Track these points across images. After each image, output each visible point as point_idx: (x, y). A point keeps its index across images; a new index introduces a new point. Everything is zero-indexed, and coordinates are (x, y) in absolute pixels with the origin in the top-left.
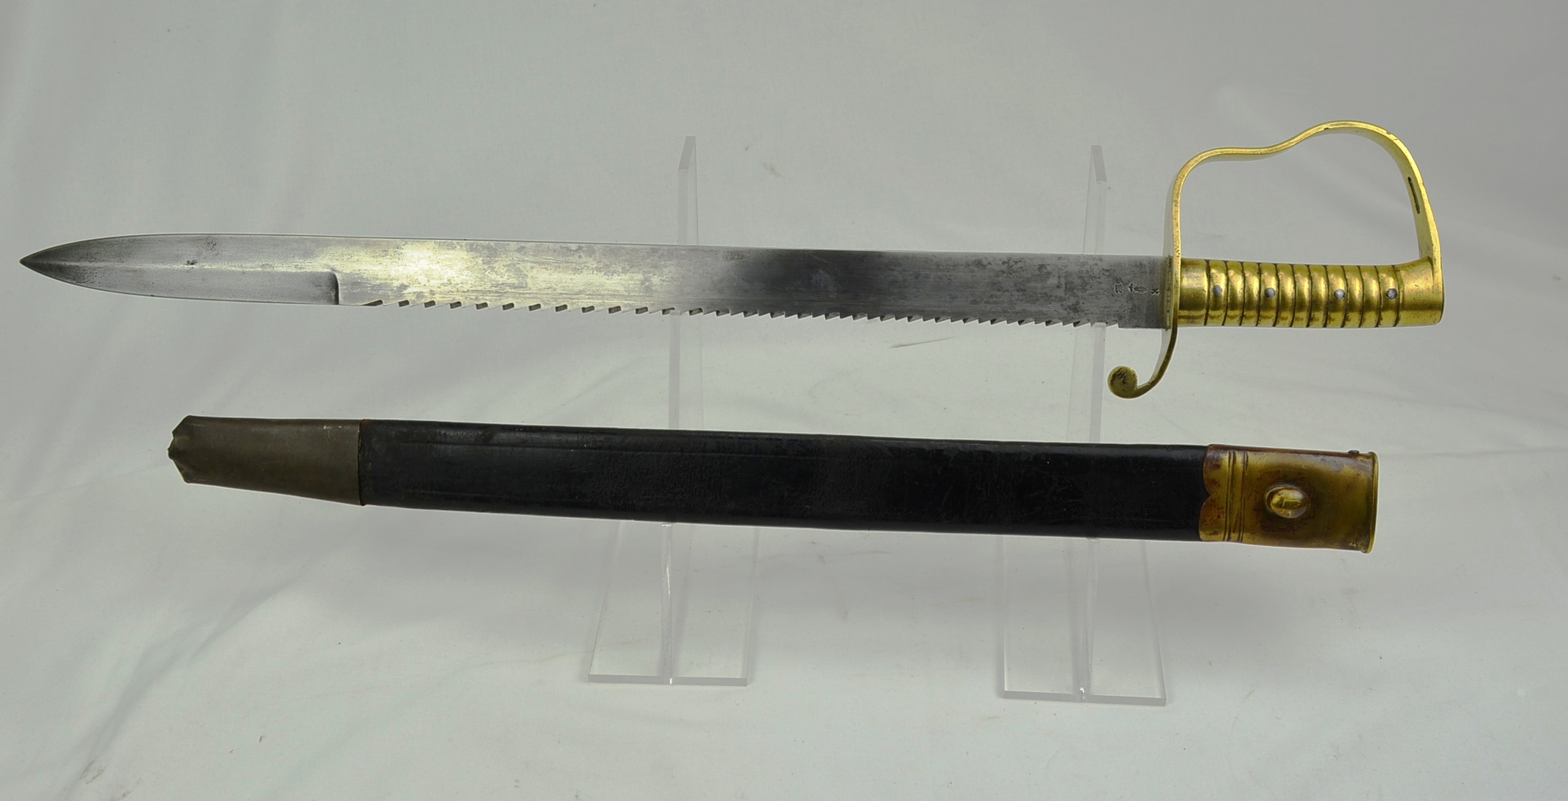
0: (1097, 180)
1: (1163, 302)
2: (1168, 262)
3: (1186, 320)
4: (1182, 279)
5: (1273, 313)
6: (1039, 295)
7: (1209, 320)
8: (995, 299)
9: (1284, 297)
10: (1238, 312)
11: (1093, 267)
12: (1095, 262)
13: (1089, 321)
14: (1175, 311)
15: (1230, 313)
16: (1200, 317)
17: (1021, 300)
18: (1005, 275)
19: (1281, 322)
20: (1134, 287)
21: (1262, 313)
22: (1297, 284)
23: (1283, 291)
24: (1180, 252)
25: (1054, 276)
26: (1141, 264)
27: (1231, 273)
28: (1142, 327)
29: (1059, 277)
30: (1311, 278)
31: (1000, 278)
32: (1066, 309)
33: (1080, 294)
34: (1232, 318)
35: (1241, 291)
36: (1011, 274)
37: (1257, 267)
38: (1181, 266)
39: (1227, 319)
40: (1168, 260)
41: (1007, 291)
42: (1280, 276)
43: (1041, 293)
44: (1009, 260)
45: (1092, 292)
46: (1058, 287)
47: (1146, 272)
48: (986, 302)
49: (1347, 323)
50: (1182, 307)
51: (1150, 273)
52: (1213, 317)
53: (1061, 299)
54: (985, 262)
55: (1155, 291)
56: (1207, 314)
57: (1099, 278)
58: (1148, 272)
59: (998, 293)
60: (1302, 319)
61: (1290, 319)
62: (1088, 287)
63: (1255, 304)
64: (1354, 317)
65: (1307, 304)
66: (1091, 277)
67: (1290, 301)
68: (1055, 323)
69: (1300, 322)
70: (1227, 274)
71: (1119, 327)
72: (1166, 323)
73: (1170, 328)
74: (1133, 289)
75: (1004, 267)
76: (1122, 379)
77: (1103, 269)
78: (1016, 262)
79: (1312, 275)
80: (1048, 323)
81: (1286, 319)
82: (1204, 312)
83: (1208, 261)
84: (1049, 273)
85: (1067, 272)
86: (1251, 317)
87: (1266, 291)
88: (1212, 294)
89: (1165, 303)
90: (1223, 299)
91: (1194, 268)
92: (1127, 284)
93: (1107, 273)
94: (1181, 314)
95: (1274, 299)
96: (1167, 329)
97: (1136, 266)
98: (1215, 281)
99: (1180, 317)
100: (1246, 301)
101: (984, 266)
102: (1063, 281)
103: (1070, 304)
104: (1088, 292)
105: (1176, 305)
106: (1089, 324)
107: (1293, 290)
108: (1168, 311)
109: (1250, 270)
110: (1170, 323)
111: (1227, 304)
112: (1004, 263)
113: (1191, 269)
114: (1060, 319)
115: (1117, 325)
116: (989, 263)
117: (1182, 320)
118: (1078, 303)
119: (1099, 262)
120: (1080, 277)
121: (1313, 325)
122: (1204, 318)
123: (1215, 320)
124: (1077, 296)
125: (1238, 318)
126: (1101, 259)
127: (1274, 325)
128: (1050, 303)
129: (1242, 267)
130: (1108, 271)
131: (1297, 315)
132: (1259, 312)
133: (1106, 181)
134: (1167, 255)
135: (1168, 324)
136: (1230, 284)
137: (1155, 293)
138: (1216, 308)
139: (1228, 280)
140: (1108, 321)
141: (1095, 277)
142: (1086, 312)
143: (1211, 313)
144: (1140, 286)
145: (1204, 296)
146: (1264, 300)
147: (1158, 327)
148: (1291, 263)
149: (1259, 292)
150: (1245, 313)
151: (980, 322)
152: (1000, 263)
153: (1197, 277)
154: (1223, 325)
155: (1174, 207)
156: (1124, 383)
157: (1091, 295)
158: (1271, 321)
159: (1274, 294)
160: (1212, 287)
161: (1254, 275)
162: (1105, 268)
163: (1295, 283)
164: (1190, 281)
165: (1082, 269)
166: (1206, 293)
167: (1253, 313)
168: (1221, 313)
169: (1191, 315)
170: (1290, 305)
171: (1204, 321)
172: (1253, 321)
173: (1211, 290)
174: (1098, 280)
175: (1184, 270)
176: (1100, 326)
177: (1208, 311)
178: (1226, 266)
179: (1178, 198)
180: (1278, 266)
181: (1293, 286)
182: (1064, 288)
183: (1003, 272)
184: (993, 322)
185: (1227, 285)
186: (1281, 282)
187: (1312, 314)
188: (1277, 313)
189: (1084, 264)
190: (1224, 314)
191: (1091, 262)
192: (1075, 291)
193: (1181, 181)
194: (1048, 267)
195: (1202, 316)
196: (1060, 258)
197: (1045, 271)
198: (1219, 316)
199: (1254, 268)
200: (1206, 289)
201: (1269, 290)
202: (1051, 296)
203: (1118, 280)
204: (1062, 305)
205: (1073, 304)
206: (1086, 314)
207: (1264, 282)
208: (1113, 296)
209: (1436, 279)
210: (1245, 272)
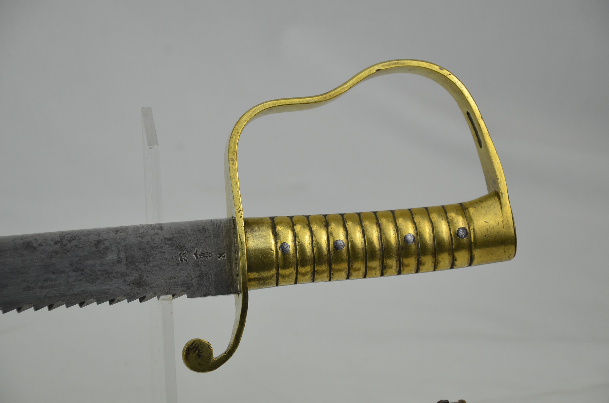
0: (149, 145)
1: (231, 266)
2: (232, 224)
3: (257, 282)
4: (247, 239)
5: (344, 266)
6: (99, 273)
7: (280, 279)
8: (50, 283)
9: (354, 246)
10: (308, 269)
11: (153, 237)
12: (156, 231)
13: (155, 294)
14: (244, 274)
15: (301, 270)
16: (271, 277)
17: (80, 281)
18: (59, 255)
19: (355, 274)
20: (199, 253)
21: (333, 266)
22: (366, 233)
23: (352, 242)
24: (242, 212)
25: (112, 251)
26: (204, 229)
27: (298, 228)
28: (212, 295)
29: (119, 251)
30: (379, 225)
31: (54, 260)
32: (129, 285)
33: (142, 267)
34: (304, 274)
35: (310, 246)
36: (65, 253)
37: (324, 220)
38: (245, 227)
39: (298, 276)
40: (232, 221)
41: (63, 272)
42: (347, 227)
43: (100, 271)
44: (61, 239)
45: (155, 263)
46: (118, 262)
47: (210, 237)
48: (41, 287)
49: (421, 267)
50: (251, 269)
51: (215, 237)
52: (284, 276)
53: (123, 275)
54: (35, 244)
55: (221, 255)
56: (277, 274)
57: (162, 247)
58: (212, 236)
59: (54, 276)
60: (375, 269)
61: (363, 269)
62: (151, 259)
63: (326, 258)
64: (428, 260)
65: (378, 252)
66: (152, 247)
67: (361, 251)
68: (119, 301)
69: (373, 272)
70: (293, 230)
71: (188, 297)
72: (237, 287)
73: (241, 293)
74: (199, 256)
75: (57, 247)
76: (197, 352)
77: (165, 238)
78: (70, 241)
79: (380, 222)
80: (112, 302)
81: (359, 270)
82: (273, 272)
83: (272, 219)
84: (107, 248)
85: (126, 245)
86: (323, 272)
87: (335, 243)
88: (280, 252)
89: (234, 267)
90: (292, 256)
91: (258, 228)
92: (191, 251)
93: (170, 242)
94: (250, 277)
95: (344, 249)
96: (238, 293)
97: (199, 231)
98: (281, 238)
99: (250, 280)
100: (316, 255)
101: (35, 249)
102: (123, 255)
103: (133, 278)
104: (151, 264)
105: (244, 267)
106: (156, 298)
107: (362, 240)
108: (238, 275)
109: (316, 223)
110: (240, 287)
111: (297, 262)
112: (56, 243)
113: (256, 228)
114: (124, 296)
115: (185, 295)
116: (40, 245)
117: (252, 283)
118: (141, 277)
119: (159, 231)
120: (141, 249)
121: (388, 274)
122: (275, 278)
123: (287, 279)
124: (140, 269)
125: (309, 275)
126: (161, 227)
127: (348, 278)
128: (112, 281)
129: (309, 220)
130: (170, 239)
131: (370, 264)
132: (330, 265)
133: (158, 145)
134: (230, 216)
135: (239, 289)
136: (297, 239)
137: (222, 258)
138: (286, 266)
139: (295, 236)
140: (175, 292)
141: (157, 248)
142: (151, 285)
143: (282, 272)
144: (206, 251)
145: (273, 255)
146: (334, 253)
147: (228, 292)
148: (358, 212)
149: (328, 245)
150: (316, 269)
151: (36, 309)
152: (52, 243)
153: (263, 236)
154: (296, 283)
155: (231, 166)
156: (199, 356)
157: (154, 266)
158: (344, 274)
159: (344, 246)
160: (279, 245)
161: (321, 228)
162: (167, 236)
163: (363, 232)
164: (256, 241)
165: (143, 240)
166: (274, 252)
167: (324, 267)
168: (291, 271)
169: (261, 276)
170: (361, 255)
171: (275, 281)
172: (326, 275)
173: (278, 248)
174: (161, 250)
175: (249, 230)
176: (167, 299)
177: (278, 270)
178: (292, 221)
179: (234, 156)
180: (345, 216)
181: (361, 235)
182: (125, 263)
183: (56, 252)
184: (50, 308)
185: (295, 241)
186: (349, 232)
187: (385, 262)
188: (349, 265)
189: (143, 235)
190: (295, 272)
191: (152, 232)
192: (137, 264)
193: (236, 138)
194: (105, 242)
195: (272, 276)
196: (117, 231)
197: (102, 246)
198: (290, 274)
199: (320, 220)
200: (273, 247)
201: (339, 242)
202: (111, 273)
203: (181, 248)
204: (125, 281)
205: (136, 279)
206: (151, 288)
207: (332, 234)
208: (178, 265)
209: (505, 213)
210: (312, 226)
